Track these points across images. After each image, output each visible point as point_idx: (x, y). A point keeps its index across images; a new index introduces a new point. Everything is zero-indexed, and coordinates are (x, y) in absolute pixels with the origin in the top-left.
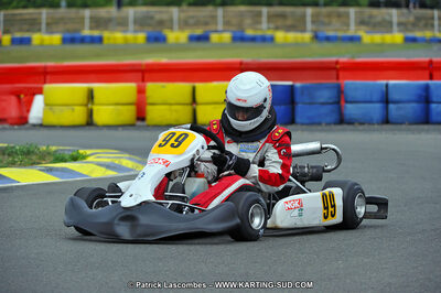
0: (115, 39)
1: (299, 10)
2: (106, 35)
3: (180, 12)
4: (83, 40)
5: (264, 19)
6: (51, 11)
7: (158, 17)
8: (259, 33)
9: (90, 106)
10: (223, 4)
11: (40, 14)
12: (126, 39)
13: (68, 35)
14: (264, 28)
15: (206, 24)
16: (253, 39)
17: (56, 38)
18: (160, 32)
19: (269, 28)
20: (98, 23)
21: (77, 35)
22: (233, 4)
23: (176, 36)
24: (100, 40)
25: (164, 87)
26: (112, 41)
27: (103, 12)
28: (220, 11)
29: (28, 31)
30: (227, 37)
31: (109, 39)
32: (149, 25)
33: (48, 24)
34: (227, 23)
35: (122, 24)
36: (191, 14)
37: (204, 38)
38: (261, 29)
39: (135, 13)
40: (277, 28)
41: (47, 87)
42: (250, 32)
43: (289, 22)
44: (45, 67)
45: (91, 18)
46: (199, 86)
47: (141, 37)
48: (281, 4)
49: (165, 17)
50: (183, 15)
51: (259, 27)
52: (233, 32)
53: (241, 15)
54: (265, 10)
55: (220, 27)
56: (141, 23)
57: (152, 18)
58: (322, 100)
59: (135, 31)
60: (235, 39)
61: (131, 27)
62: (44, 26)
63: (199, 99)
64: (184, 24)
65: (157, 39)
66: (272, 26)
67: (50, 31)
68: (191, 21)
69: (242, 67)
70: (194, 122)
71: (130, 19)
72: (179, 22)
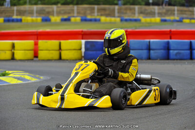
0: (27, 20)
1: (112, 7)
2: (23, 18)
3: (58, 7)
4: (13, 21)
5: (96, 11)
7: (47, 10)
8: (93, 17)
9: (13, 51)
10: (77, 4)
12: (32, 20)
13: (7, 18)
14: (96, 16)
15: (69, 13)
16: (91, 20)
17: (1, 20)
18: (48, 17)
19: (98, 15)
20: (20, 13)
21: (10, 18)
22: (81, 4)
23: (55, 19)
24: (21, 20)
25: (46, 42)
27: (22, 8)
28: (75, 7)
30: (78, 19)
31: (25, 20)
32: (43, 14)
34: (78, 13)
35: (31, 13)
36: (62, 8)
37: (68, 20)
38: (94, 16)
39: (37, 8)
40: (101, 15)
42: (89, 17)
43: (107, 12)
45: (17, 10)
46: (62, 42)
47: (39, 19)
48: (104, 4)
49: (50, 10)
50: (58, 9)
51: (93, 14)
52: (81, 17)
53: (86, 9)
54: (96, 7)
55: (75, 15)
56: (39, 12)
57: (44, 10)
59: (37, 17)
60: (82, 20)
61: (35, 15)
63: (62, 48)
64: (59, 13)
65: (46, 20)
66: (99, 14)
68: (62, 12)
69: (82, 33)
70: (60, 58)
71: (35, 11)
72: (57, 12)
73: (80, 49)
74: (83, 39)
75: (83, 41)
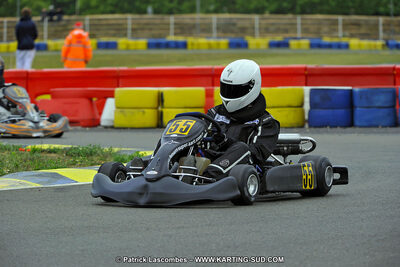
0: (199, 44)
1: (372, 19)
2: (190, 40)
3: (260, 19)
4: (168, 45)
5: (340, 27)
6: (137, 16)
7: (240, 24)
8: (335, 40)
9: (160, 109)
10: (302, 12)
11: (126, 19)
12: (209, 45)
13: (153, 41)
14: (340, 36)
15: (286, 31)
16: (330, 46)
17: (142, 43)
18: (243, 38)
19: (344, 36)
20: (182, 29)
21: (162, 41)
23: (258, 42)
24: (184, 45)
26: (195, 47)
27: (187, 18)
28: (299, 19)
29: (114, 35)
30: (305, 43)
31: (192, 44)
32: (232, 32)
33: (133, 30)
34: (305, 30)
35: (206, 30)
36: (272, 21)
37: (284, 45)
38: (337, 37)
39: (218, 19)
40: (352, 36)
41: (119, 90)
42: (327, 40)
43: (363, 30)
45: (175, 24)
47: (224, 42)
49: (247, 24)
50: (264, 22)
51: (335, 34)
52: (311, 39)
53: (320, 22)
54: (340, 18)
55: (299, 35)
56: (225, 29)
57: (234, 24)
58: (377, 105)
59: (219, 37)
60: (312, 46)
61: (215, 34)
62: (129, 32)
64: (265, 31)
65: (239, 45)
66: (347, 33)
67: (135, 36)
68: (272, 28)
69: (307, 72)
71: (214, 26)
72: (260, 29)
73: (301, 105)
74: (306, 85)
75: (307, 89)
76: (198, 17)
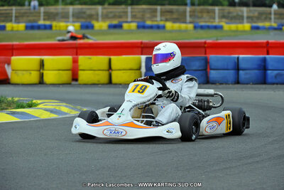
0: (60, 27)
1: (181, 8)
2: (54, 24)
3: (102, 9)
4: (39, 27)
5: (159, 14)
6: (19, 8)
7: (88, 12)
8: (155, 23)
9: (41, 71)
10: (132, 4)
11: (12, 10)
13: (29, 24)
14: (158, 20)
15: (120, 17)
16: (151, 27)
17: (22, 26)
18: (90, 22)
19: (161, 20)
20: (49, 16)
21: (35, 24)
22: (137, 4)
23: (100, 25)
24: (50, 27)
25: (90, 58)
26: (58, 28)
27: (52, 9)
28: (129, 8)
29: (3, 21)
30: (134, 25)
31: (56, 27)
32: (83, 18)
33: (16, 17)
34: (134, 16)
35: (65, 17)
36: (110, 10)
37: (119, 26)
38: (156, 21)
39: (74, 9)
40: (167, 20)
41: (13, 58)
42: (149, 23)
43: (175, 16)
44: (13, 45)
45: (44, 13)
46: (114, 58)
47: (77, 25)
48: (170, 4)
49: (93, 12)
50: (105, 11)
51: (155, 19)
52: (138, 22)
53: (144, 11)
54: (159, 8)
55: (129, 19)
56: (77, 16)
57: (84, 13)
58: (194, 68)
59: (74, 22)
60: (138, 27)
61: (71, 19)
62: (14, 19)
63: (113, 67)
64: (105, 17)
65: (88, 27)
66: (163, 18)
67: (18, 21)
68: (111, 15)
69: (142, 46)
70: (110, 82)
71: (71, 14)
72: (102, 15)
73: (139, 69)
74: (142, 54)
75: (143, 58)
76: (60, 8)
